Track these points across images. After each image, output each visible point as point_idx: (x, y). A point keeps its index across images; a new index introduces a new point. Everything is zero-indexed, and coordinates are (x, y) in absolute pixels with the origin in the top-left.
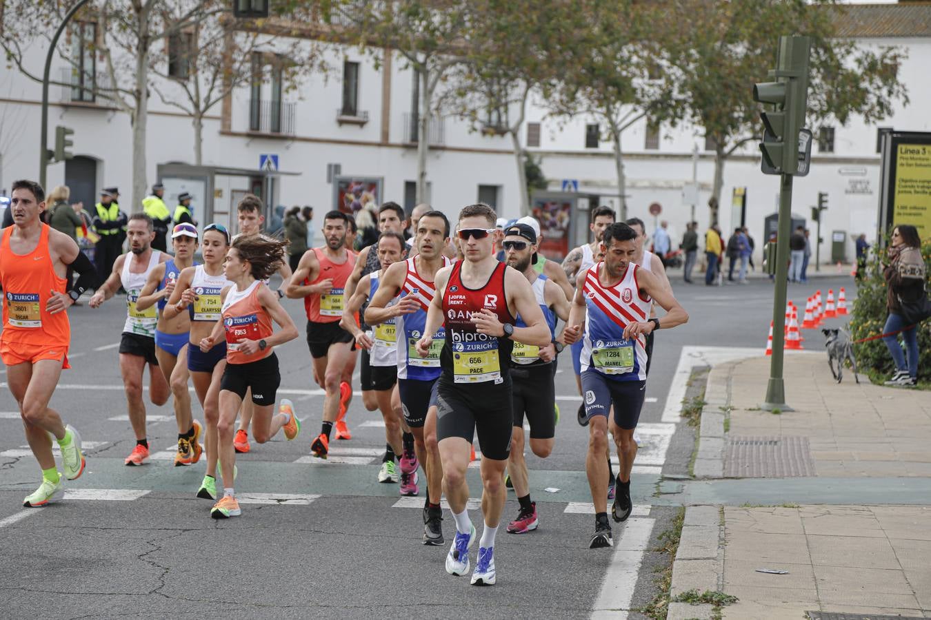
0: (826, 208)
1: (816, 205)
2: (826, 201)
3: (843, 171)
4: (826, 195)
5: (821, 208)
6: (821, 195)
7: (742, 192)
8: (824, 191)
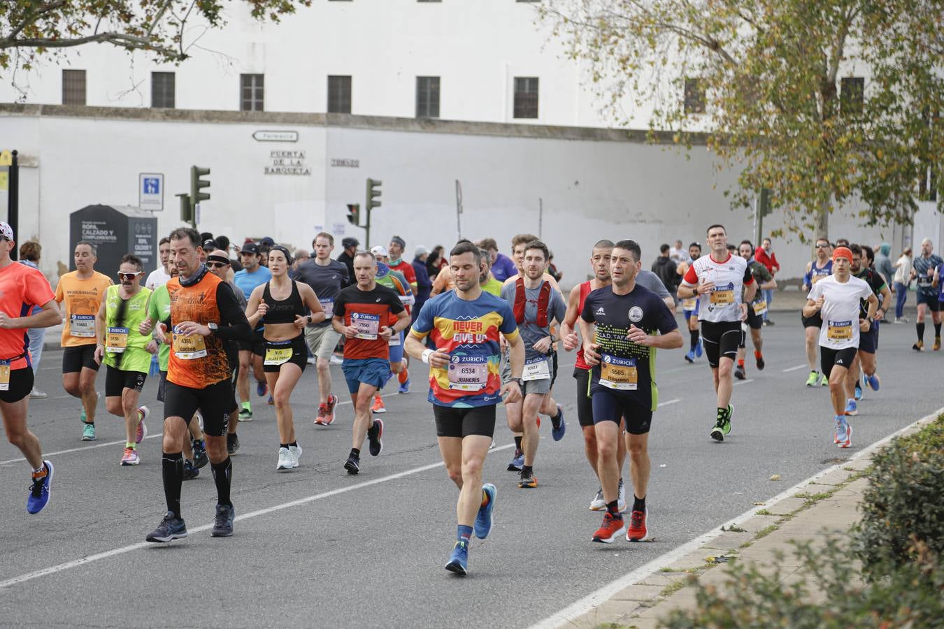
0: (207, 197)
1: (188, 190)
2: (208, 184)
3: (259, 136)
4: (208, 172)
5: (200, 197)
6: (197, 172)
7: (10, 163)
8: (202, 165)
